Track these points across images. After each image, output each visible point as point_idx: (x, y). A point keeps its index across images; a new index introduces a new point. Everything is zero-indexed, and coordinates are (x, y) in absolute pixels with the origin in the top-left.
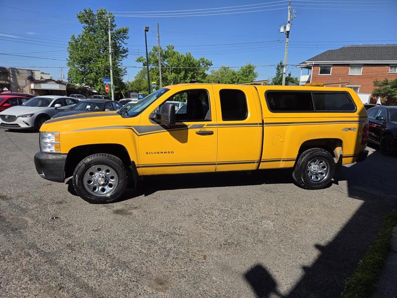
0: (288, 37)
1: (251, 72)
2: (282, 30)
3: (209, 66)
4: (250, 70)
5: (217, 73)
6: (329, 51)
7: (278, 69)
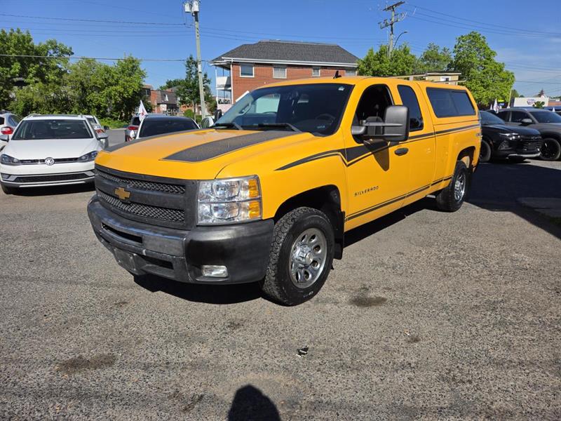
0: (197, 20)
1: (134, 69)
2: (187, 9)
3: (67, 56)
4: (134, 67)
5: (75, 69)
6: (245, 45)
7: (188, 66)
